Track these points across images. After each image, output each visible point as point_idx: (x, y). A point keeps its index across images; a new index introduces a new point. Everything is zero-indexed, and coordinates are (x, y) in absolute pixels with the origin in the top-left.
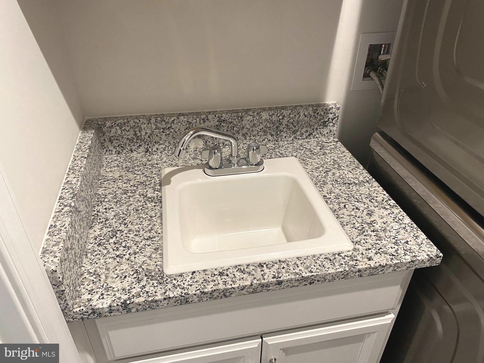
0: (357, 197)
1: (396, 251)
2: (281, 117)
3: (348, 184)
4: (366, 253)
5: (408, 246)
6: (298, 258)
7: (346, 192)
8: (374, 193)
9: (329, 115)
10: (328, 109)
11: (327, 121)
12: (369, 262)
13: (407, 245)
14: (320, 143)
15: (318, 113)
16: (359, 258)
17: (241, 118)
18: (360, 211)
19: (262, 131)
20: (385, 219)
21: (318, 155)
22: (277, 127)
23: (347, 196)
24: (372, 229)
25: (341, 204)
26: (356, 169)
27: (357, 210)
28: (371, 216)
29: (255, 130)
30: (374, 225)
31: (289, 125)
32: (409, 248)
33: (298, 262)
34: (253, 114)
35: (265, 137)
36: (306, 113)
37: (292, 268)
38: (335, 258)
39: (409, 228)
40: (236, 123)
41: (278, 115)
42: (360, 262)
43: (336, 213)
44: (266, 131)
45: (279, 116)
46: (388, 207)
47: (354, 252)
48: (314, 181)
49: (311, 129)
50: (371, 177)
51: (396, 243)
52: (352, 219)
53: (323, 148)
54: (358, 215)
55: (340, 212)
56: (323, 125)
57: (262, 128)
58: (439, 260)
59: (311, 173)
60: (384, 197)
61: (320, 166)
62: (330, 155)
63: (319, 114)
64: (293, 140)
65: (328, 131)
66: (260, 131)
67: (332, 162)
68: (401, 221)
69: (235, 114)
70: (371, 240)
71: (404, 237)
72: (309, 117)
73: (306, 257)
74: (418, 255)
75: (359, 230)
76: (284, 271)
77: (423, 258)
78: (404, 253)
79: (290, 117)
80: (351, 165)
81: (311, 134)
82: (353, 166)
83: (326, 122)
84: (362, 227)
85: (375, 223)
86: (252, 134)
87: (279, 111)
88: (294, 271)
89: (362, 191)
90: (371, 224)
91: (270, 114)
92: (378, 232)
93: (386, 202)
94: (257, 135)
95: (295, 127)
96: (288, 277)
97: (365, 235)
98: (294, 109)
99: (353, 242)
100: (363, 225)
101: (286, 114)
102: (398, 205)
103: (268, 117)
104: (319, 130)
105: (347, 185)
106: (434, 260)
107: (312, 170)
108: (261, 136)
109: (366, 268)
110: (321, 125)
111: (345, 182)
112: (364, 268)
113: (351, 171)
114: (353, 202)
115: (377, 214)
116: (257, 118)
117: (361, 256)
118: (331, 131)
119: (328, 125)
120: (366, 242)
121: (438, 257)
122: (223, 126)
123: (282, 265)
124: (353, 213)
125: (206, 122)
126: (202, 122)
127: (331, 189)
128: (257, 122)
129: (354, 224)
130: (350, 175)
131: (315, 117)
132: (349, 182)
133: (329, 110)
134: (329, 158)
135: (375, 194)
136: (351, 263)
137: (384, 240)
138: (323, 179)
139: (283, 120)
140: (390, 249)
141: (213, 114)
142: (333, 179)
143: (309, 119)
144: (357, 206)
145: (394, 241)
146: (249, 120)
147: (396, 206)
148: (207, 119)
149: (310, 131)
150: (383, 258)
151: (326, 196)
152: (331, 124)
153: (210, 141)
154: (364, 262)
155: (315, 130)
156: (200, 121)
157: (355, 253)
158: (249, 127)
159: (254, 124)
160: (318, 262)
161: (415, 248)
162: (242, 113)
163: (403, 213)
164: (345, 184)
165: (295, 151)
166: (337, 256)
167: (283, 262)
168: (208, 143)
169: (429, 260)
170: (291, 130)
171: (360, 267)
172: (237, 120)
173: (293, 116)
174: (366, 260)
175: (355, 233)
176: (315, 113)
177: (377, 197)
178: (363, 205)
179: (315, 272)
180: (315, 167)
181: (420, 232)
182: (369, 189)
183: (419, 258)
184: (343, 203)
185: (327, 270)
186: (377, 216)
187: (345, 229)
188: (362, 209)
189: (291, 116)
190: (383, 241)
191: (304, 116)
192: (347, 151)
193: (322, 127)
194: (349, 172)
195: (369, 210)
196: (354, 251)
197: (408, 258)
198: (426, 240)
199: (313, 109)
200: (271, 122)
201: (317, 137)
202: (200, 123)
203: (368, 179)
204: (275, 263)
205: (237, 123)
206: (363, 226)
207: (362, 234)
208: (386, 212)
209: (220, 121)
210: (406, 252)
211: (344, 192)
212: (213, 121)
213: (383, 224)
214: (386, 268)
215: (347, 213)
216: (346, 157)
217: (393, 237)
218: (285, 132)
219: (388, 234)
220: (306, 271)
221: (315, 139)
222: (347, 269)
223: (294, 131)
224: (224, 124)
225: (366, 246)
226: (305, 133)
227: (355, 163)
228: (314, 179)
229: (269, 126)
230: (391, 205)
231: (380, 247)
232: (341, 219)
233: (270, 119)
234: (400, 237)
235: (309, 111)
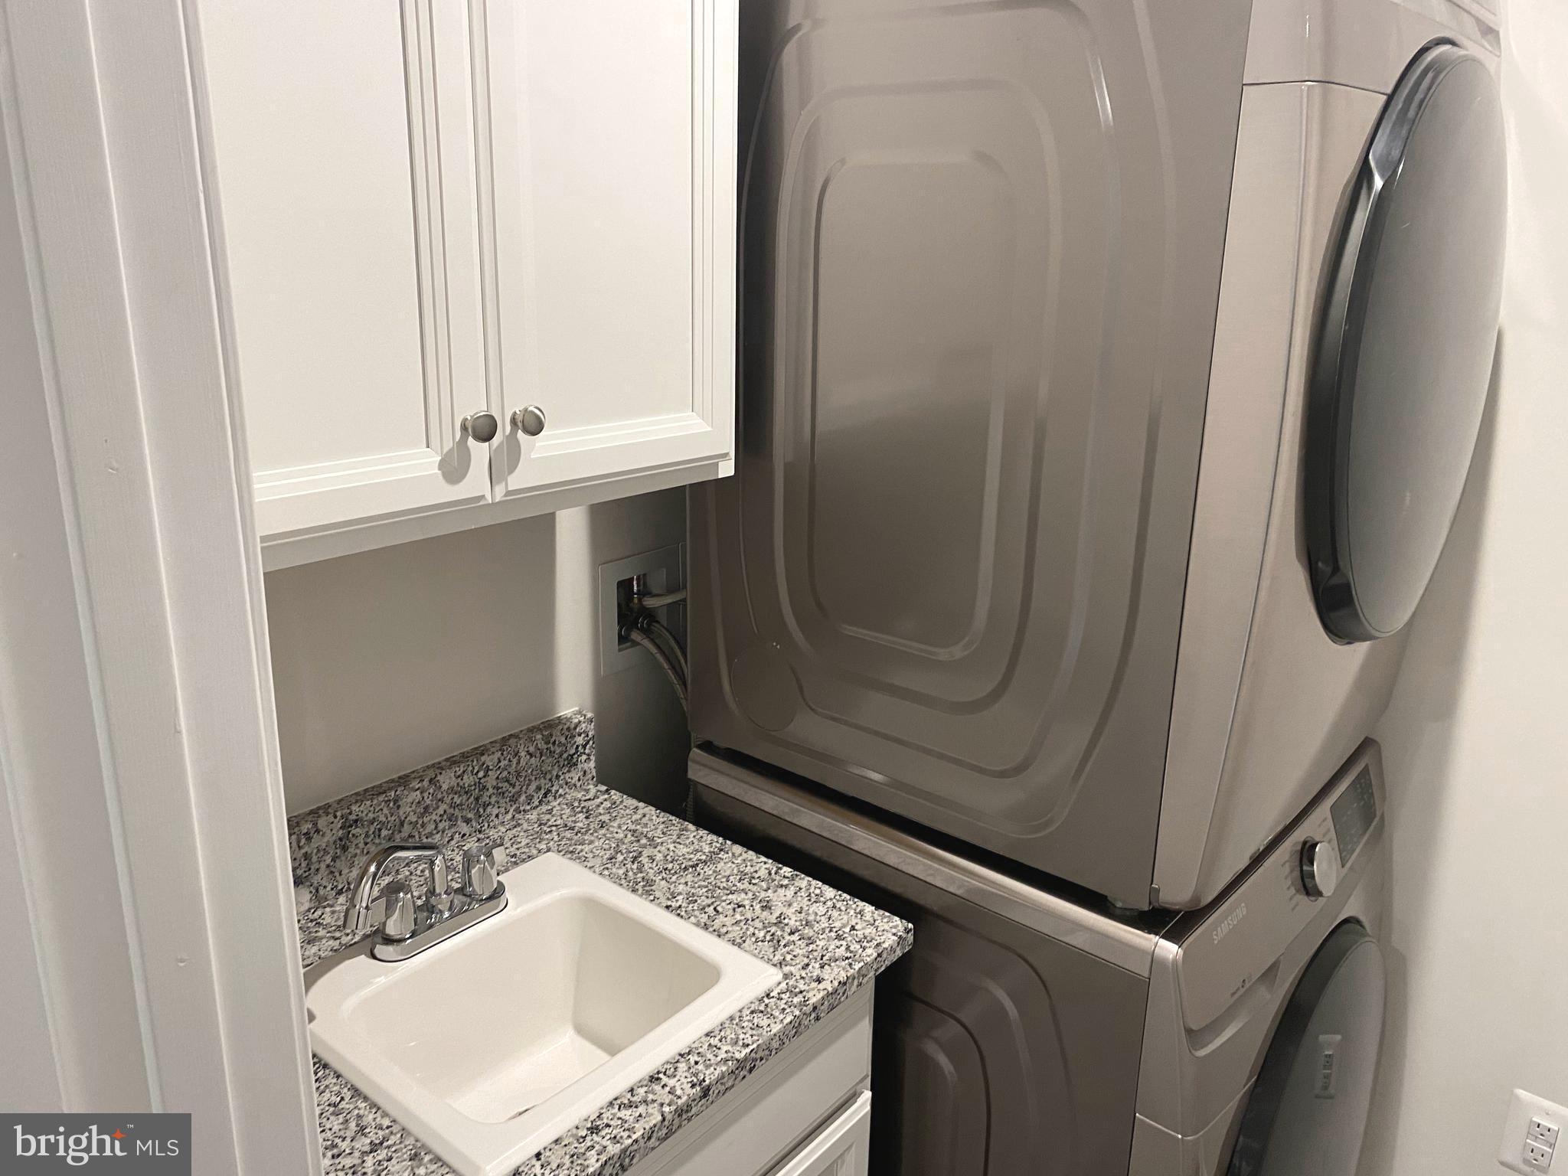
0: (725, 885)
1: (848, 948)
2: (481, 774)
3: (692, 867)
4: (807, 974)
5: (858, 933)
6: (707, 1035)
7: (699, 883)
8: (746, 866)
9: (576, 739)
10: (573, 726)
11: (574, 754)
12: (821, 986)
13: (855, 932)
14: (576, 804)
15: (554, 743)
16: (801, 986)
17: (394, 804)
18: (747, 907)
19: (445, 817)
20: (795, 905)
21: (591, 831)
22: (477, 799)
23: (706, 889)
24: (789, 931)
25: (707, 910)
26: (684, 832)
27: (741, 909)
28: (770, 909)
29: (430, 821)
30: (786, 921)
31: (500, 785)
32: (862, 936)
33: (715, 1041)
34: (419, 785)
35: (453, 830)
36: (532, 749)
37: (711, 1055)
38: (767, 1005)
39: (840, 903)
40: (384, 819)
41: (475, 771)
42: (808, 992)
43: (711, 929)
44: (454, 814)
45: (478, 772)
46: (786, 882)
47: (788, 981)
48: (625, 885)
49: (547, 781)
50: (721, 838)
51: (839, 937)
52: (745, 927)
53: (591, 814)
54: (749, 917)
55: (717, 924)
56: (568, 764)
57: (445, 811)
58: (910, 937)
59: (606, 872)
60: (767, 866)
61: (612, 851)
62: (615, 824)
63: (557, 743)
64: (514, 816)
65: (580, 774)
66: (441, 821)
67: (629, 836)
68: (822, 896)
69: (381, 798)
70: (801, 949)
71: (843, 921)
72: (538, 755)
73: (720, 1027)
74: (882, 941)
75: (769, 942)
76: (700, 1067)
77: (890, 942)
78: (859, 947)
79: (500, 767)
80: (669, 828)
81: (549, 791)
82: (676, 830)
83: (572, 756)
84: (771, 933)
85: (784, 919)
86: (423, 833)
87: (475, 762)
88: (719, 1059)
89: (725, 872)
90: (780, 921)
91: (459, 773)
92: (800, 932)
93: (776, 874)
94: (435, 832)
95: (514, 787)
96: (717, 1073)
97: (785, 946)
98: (505, 748)
99: (775, 965)
100: (768, 929)
101: (491, 763)
102: (798, 873)
103: (454, 782)
104: (562, 777)
105: (691, 869)
106: (905, 939)
107: (606, 866)
108: (443, 832)
109: (823, 998)
110: (564, 765)
111: (683, 866)
112: (819, 1000)
113: (678, 840)
114: (724, 898)
115: (776, 901)
116: (431, 791)
117: (802, 982)
118: (585, 772)
119: (577, 761)
120: (794, 956)
121: (908, 933)
122: (353, 835)
123: (691, 1060)
124: (738, 917)
125: (313, 840)
126: (303, 841)
127: (669, 889)
128: (432, 801)
129: (754, 934)
130: (682, 850)
131: (550, 752)
132: (691, 863)
133: (575, 728)
134: (619, 831)
135: (749, 867)
136: (796, 1000)
137: (818, 940)
138: (640, 875)
139: (485, 779)
140: (837, 950)
141: (327, 814)
142: (658, 867)
143: (538, 759)
144: (735, 901)
145: (833, 934)
146: (415, 800)
147: (797, 875)
148: (315, 832)
149: (545, 784)
150: (836, 970)
151: (671, 906)
152: (584, 757)
153: (327, 884)
154: (813, 989)
155: (554, 780)
156: (299, 842)
157: (791, 982)
158: (414, 819)
159: (426, 808)
160: (745, 1024)
161: (870, 931)
162: (397, 791)
163: (814, 882)
164: (686, 869)
165: (538, 840)
166: (766, 1001)
167: (689, 1053)
168: (322, 892)
169: (899, 943)
170: (506, 795)
171: (813, 1000)
172: (386, 811)
173: (506, 762)
174: (814, 985)
175: (767, 949)
176: (547, 743)
177: (756, 872)
178: (743, 895)
179: (753, 1043)
180: (605, 857)
181: (861, 904)
182: (733, 863)
183: (886, 945)
184: (709, 906)
185: (769, 1029)
186: (780, 904)
187: (748, 949)
188: (747, 903)
189: (502, 764)
190: (818, 943)
191: (528, 757)
192: (641, 805)
193: (567, 769)
194: (677, 845)
195: (761, 901)
196: (786, 979)
197: (871, 953)
198: (876, 912)
199: (543, 735)
200: (463, 791)
201: (561, 795)
202: (299, 847)
203: (718, 845)
204: (677, 1062)
205: (387, 818)
206: (770, 931)
207: (779, 946)
208: (790, 893)
209: (348, 824)
210: (863, 945)
211: (696, 885)
212: (331, 830)
213: (799, 915)
214: (848, 985)
215: (729, 921)
216: (648, 816)
217: (827, 930)
218: (494, 805)
219: (817, 927)
220: (738, 1048)
221: (558, 801)
222: (797, 1013)
223: (514, 796)
224: (358, 830)
225: (798, 962)
226: (535, 794)
227: (674, 822)
228: (623, 881)
229: (458, 802)
230: (788, 878)
231: (820, 955)
232: (727, 936)
233: (458, 784)
234: (838, 924)
235: (535, 743)
